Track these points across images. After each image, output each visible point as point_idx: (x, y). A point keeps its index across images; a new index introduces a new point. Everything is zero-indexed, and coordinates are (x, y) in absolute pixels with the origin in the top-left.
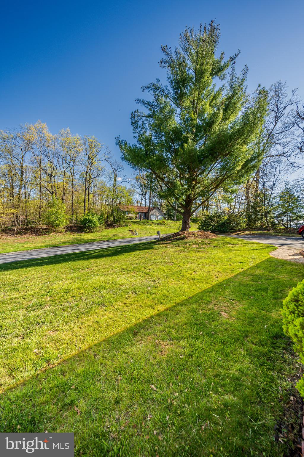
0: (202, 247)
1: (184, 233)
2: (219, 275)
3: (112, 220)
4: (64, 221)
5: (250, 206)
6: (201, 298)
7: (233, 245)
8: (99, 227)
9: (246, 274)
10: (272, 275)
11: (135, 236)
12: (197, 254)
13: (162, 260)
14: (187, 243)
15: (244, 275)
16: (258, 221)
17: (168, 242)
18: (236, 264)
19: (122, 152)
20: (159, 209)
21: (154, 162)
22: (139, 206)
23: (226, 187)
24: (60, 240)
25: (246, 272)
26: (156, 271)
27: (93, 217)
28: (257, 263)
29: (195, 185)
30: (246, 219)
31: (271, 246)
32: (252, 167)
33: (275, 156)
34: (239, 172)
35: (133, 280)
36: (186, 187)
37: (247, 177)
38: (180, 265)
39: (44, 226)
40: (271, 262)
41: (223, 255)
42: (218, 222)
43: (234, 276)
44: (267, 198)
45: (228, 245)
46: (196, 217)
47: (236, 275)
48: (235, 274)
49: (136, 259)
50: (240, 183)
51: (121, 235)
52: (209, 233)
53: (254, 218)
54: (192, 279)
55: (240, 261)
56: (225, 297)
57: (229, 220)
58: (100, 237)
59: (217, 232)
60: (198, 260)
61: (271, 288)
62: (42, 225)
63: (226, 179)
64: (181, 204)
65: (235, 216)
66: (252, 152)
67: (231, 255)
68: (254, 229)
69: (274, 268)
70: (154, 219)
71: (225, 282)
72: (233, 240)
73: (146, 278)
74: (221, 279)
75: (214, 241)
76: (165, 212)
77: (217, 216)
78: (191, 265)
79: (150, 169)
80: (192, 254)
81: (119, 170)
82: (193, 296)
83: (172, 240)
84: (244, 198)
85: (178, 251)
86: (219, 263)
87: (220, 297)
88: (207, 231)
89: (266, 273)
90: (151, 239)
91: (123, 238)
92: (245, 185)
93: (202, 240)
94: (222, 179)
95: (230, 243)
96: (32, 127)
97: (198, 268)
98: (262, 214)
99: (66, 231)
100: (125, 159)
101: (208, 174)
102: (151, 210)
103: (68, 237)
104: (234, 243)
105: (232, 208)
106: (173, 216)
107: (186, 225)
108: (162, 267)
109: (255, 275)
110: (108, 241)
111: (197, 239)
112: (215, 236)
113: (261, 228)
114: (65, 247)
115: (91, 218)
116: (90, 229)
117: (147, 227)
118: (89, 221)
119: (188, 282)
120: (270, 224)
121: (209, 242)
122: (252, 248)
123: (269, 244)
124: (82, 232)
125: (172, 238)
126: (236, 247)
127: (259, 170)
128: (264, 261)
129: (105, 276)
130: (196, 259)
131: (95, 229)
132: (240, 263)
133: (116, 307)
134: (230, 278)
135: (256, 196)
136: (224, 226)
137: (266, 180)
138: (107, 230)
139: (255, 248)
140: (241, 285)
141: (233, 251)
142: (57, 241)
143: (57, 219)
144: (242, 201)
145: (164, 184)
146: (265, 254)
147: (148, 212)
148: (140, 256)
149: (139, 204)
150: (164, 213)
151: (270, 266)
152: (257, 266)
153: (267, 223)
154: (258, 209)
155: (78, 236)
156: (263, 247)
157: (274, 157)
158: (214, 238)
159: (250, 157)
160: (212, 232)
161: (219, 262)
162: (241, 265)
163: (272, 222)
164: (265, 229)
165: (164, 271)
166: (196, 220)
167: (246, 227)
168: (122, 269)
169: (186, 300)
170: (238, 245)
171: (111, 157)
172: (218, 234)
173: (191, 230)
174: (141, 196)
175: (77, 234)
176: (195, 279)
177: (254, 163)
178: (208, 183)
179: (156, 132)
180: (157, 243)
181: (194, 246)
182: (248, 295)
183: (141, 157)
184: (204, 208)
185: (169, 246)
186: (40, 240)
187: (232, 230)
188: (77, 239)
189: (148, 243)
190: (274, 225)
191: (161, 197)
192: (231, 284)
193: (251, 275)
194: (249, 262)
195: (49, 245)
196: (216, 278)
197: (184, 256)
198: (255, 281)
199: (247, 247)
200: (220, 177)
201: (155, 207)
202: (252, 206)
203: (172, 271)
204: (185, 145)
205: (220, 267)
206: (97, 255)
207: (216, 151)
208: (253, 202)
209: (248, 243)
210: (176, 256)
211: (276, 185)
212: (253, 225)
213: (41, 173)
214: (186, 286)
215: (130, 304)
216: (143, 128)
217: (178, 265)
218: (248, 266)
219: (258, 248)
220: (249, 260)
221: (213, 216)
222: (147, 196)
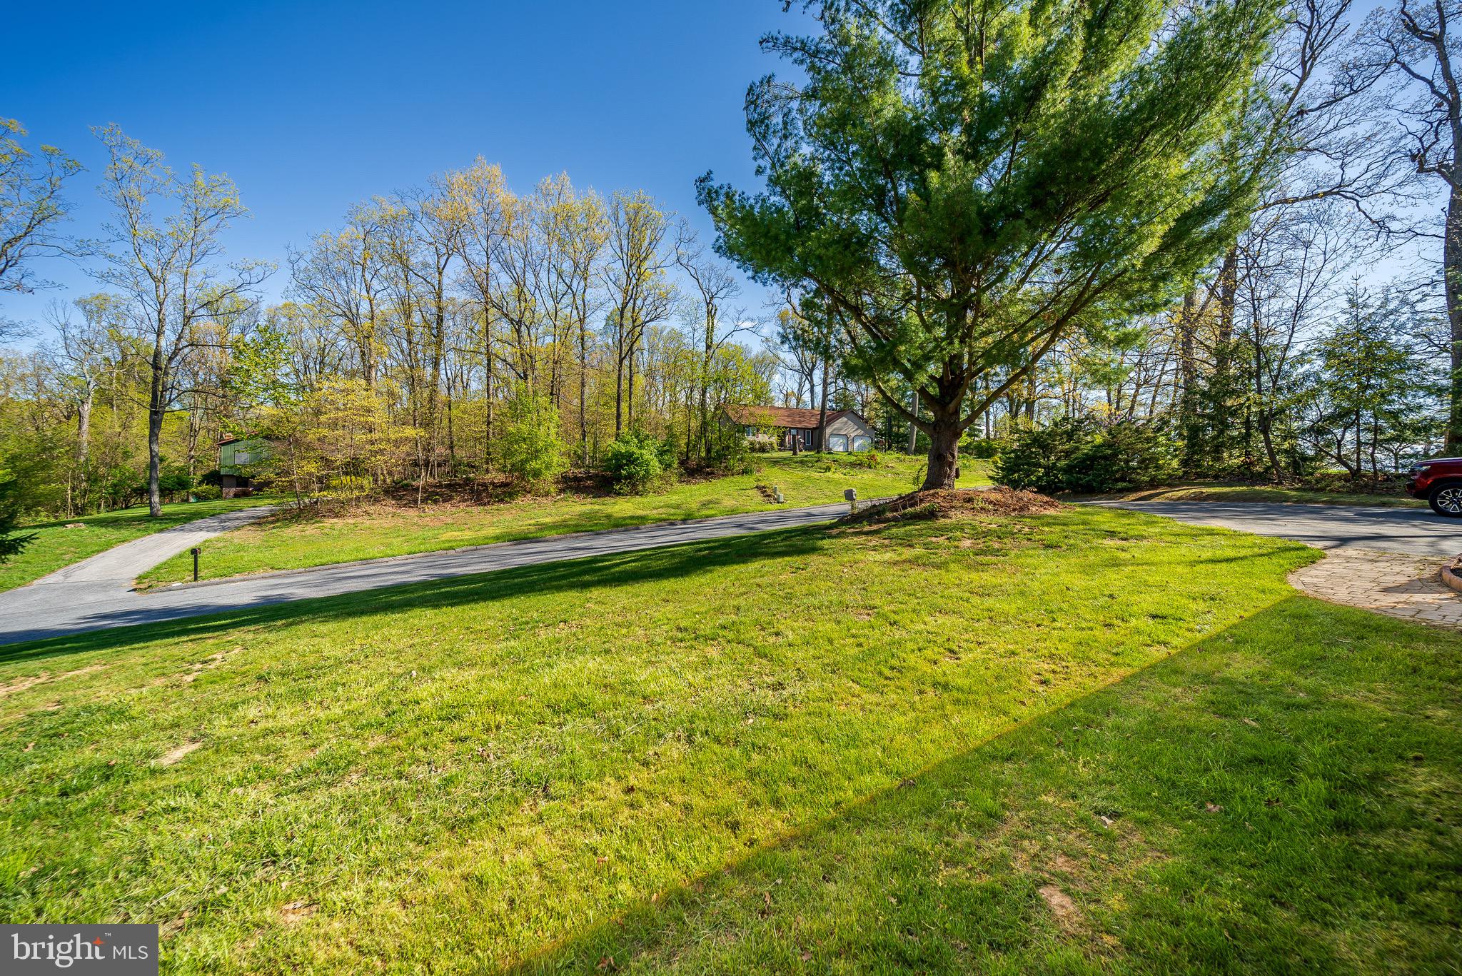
0: (996, 546)
1: (933, 495)
2: (1054, 672)
3: (703, 455)
4: (556, 462)
5: (1195, 393)
6: (955, 786)
7: (1125, 539)
8: (661, 477)
9: (1183, 673)
10: (1311, 682)
11: (776, 506)
12: (974, 576)
13: (834, 597)
14: (940, 531)
15: (1174, 679)
16: (1232, 447)
17: (875, 527)
18: (1133, 622)
19: (718, 229)
20: (856, 414)
21: (822, 251)
22: (790, 409)
23: (1099, 325)
24: (542, 520)
25: (1184, 663)
26: (799, 642)
27: (641, 448)
28: (1234, 620)
29: (974, 323)
30: (1180, 443)
31: (1293, 544)
32: (1209, 239)
33: (1305, 198)
34: (1148, 261)
35: (699, 679)
36: (940, 332)
37: (1186, 281)
38: (897, 618)
39: (500, 478)
40: (1299, 617)
41: (1079, 582)
42: (1068, 454)
43: (1125, 681)
44: (1268, 362)
45: (1105, 542)
46: (988, 437)
47: (1133, 676)
48: (1128, 671)
49: (743, 590)
50: (1155, 307)
51: (728, 503)
52: (1031, 496)
53: (1214, 438)
54: (935, 685)
55: (1153, 610)
56: (1074, 797)
57: (1110, 446)
58: (661, 511)
59: (1063, 489)
60: (976, 600)
61: (1312, 755)
62: (494, 474)
63: (1097, 291)
64: (923, 391)
65: (1137, 430)
66: (1210, 178)
67: (1115, 580)
68: (1216, 477)
69: (1317, 649)
70: (841, 449)
71: (1080, 712)
72: (1125, 521)
73: (756, 669)
74: (1063, 691)
75: (1048, 524)
76: (879, 425)
77: (1066, 432)
78: (942, 619)
79: (811, 276)
80: (957, 573)
81: (721, 294)
82: (922, 778)
83: (888, 520)
84: (1171, 366)
85: (904, 561)
86: (1059, 616)
87: (1046, 791)
88: (1024, 488)
89: (1279, 673)
90: (823, 514)
91: (733, 511)
92: (1178, 318)
93: (1002, 520)
94: (1081, 294)
95: (1112, 534)
96: (459, 178)
97: (970, 636)
98: (1247, 423)
99: (561, 491)
100: (726, 249)
101: (1023, 281)
102: (831, 421)
103: (566, 510)
104: (1131, 533)
105: (1126, 403)
106: (906, 438)
107: (942, 467)
108: (825, 627)
109: (1226, 681)
110: (684, 521)
111: (982, 517)
112: (1052, 505)
113: (1244, 475)
114: (555, 540)
115: (635, 450)
116: (634, 485)
117: (815, 475)
118: (630, 459)
119: (917, 698)
120: (1283, 460)
121: (1027, 530)
122: (1207, 554)
123: (1280, 536)
124: (608, 494)
125: (889, 515)
126: (1137, 551)
127: (1233, 254)
128: (1267, 613)
129: (608, 657)
130: (967, 595)
131: (648, 485)
132: (1154, 617)
133: (589, 804)
134: (1106, 692)
135: (1222, 357)
136: (1091, 467)
137: (1264, 294)
138: (686, 487)
139: (1219, 554)
140: (1155, 728)
141: (1125, 565)
142: (532, 522)
143: (536, 454)
144: (1164, 377)
145: (864, 325)
146: (1268, 583)
147: (820, 429)
148: (758, 580)
149: (793, 402)
150: (874, 428)
151: (1297, 640)
152: (1232, 636)
153: (1272, 454)
154: (1229, 403)
155: (597, 507)
156: (1256, 550)
157: (1297, 204)
158: (1047, 512)
159: (1200, 198)
160: (1041, 490)
161: (1061, 609)
162: (1159, 630)
163: (1290, 452)
164: (1263, 478)
165: (831, 641)
166: (987, 450)
167: (1180, 473)
168: (679, 629)
169: (888, 794)
170: (1145, 542)
171: (696, 255)
172: (1065, 498)
173: (960, 485)
174: (797, 376)
175: (594, 500)
176: (946, 687)
177: (1215, 223)
178: (1022, 313)
179: (830, 144)
180: (834, 531)
181: (968, 543)
182: (1191, 792)
183: (776, 238)
184: (1019, 406)
185: (874, 541)
186: (487, 519)
187: (1121, 485)
188: (590, 516)
189: (806, 531)
190: (1298, 462)
191: (850, 372)
192: (1109, 722)
193: (1207, 679)
194: (1195, 615)
195: (509, 534)
196: (1040, 688)
197: (923, 584)
198: (1225, 710)
199: (1188, 550)
200: (1073, 284)
201: (845, 409)
202: (1204, 394)
203: (860, 645)
204: (934, 177)
205: (1063, 637)
206: (626, 572)
207: (1054, 190)
208: (1208, 379)
209: (1188, 531)
210: (893, 582)
211: (1309, 307)
212: (1207, 462)
213: (491, 319)
214: (902, 719)
215: (650, 796)
216: (786, 137)
217: (893, 617)
218: (1189, 635)
219: (1230, 553)
220: (1193, 606)
221: (1049, 434)
222: (818, 375)
